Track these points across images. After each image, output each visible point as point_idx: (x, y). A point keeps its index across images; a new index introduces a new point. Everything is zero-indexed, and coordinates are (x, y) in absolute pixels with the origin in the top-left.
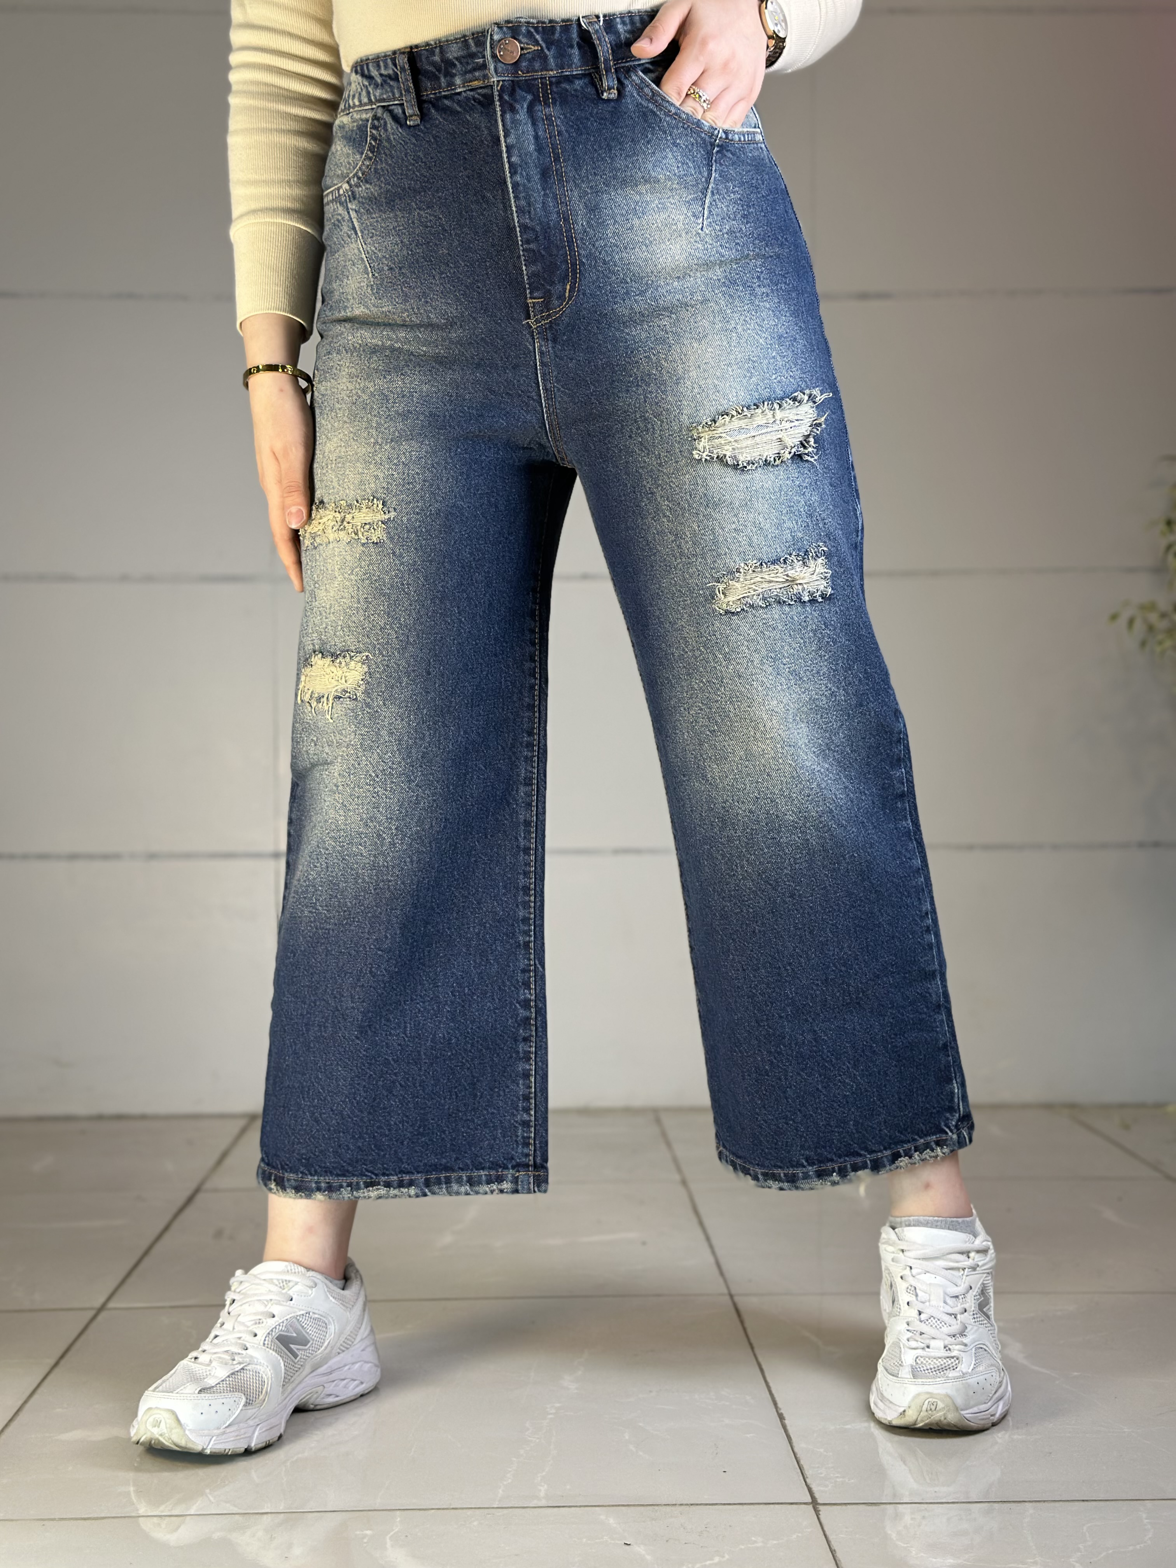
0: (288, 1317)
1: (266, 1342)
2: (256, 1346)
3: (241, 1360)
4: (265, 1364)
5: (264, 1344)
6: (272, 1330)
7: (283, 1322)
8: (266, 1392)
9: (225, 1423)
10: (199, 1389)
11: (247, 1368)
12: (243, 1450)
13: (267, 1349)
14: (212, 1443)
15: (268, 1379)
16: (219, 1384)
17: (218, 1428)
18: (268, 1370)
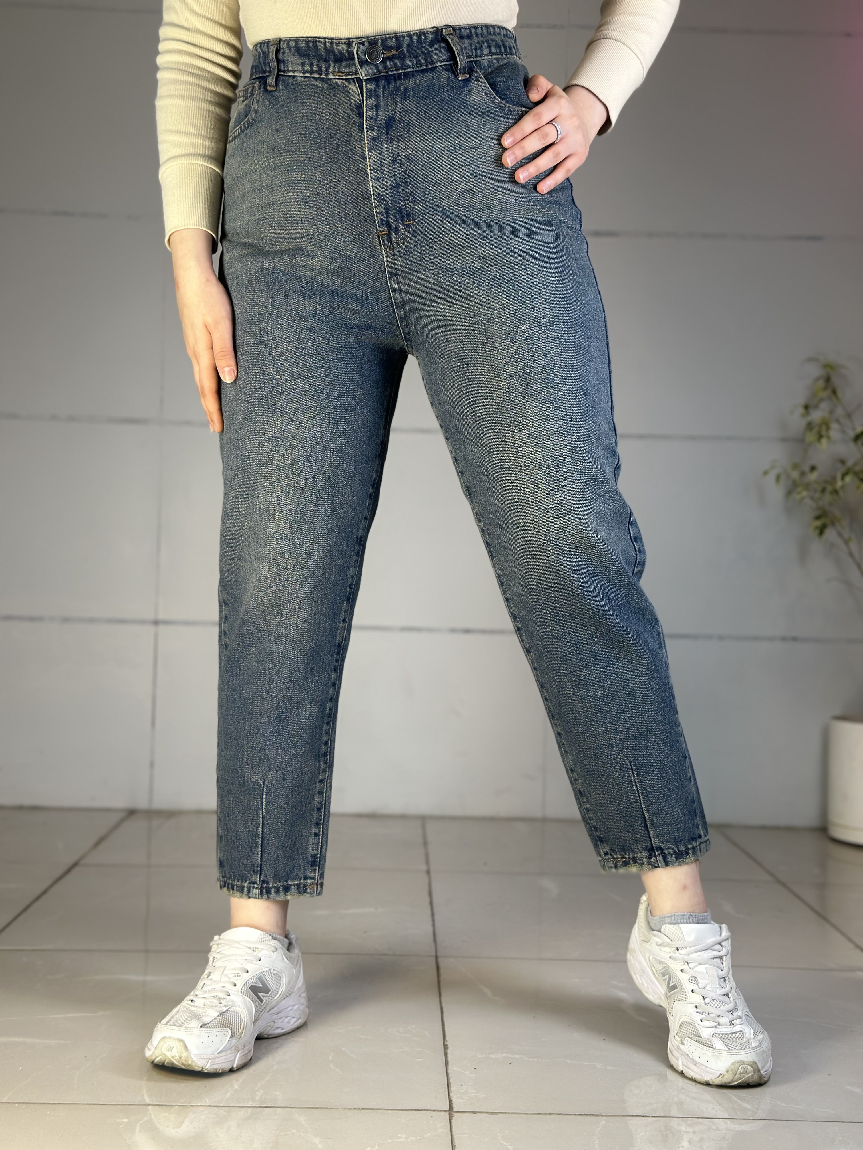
0: (257, 973)
1: (243, 991)
2: (236, 993)
3: (226, 1003)
4: (243, 1006)
5: (241, 992)
6: (246, 982)
7: (254, 976)
8: (244, 1028)
9: (218, 1050)
10: (201, 1024)
11: (232, 1009)
12: (228, 1069)
13: (244, 996)
14: (209, 1064)
15: (244, 1017)
16: (212, 1021)
17: (213, 1054)
18: (244, 1011)
